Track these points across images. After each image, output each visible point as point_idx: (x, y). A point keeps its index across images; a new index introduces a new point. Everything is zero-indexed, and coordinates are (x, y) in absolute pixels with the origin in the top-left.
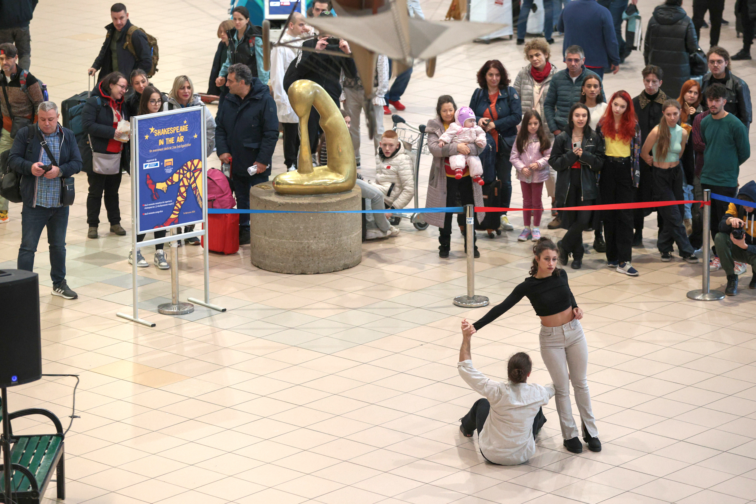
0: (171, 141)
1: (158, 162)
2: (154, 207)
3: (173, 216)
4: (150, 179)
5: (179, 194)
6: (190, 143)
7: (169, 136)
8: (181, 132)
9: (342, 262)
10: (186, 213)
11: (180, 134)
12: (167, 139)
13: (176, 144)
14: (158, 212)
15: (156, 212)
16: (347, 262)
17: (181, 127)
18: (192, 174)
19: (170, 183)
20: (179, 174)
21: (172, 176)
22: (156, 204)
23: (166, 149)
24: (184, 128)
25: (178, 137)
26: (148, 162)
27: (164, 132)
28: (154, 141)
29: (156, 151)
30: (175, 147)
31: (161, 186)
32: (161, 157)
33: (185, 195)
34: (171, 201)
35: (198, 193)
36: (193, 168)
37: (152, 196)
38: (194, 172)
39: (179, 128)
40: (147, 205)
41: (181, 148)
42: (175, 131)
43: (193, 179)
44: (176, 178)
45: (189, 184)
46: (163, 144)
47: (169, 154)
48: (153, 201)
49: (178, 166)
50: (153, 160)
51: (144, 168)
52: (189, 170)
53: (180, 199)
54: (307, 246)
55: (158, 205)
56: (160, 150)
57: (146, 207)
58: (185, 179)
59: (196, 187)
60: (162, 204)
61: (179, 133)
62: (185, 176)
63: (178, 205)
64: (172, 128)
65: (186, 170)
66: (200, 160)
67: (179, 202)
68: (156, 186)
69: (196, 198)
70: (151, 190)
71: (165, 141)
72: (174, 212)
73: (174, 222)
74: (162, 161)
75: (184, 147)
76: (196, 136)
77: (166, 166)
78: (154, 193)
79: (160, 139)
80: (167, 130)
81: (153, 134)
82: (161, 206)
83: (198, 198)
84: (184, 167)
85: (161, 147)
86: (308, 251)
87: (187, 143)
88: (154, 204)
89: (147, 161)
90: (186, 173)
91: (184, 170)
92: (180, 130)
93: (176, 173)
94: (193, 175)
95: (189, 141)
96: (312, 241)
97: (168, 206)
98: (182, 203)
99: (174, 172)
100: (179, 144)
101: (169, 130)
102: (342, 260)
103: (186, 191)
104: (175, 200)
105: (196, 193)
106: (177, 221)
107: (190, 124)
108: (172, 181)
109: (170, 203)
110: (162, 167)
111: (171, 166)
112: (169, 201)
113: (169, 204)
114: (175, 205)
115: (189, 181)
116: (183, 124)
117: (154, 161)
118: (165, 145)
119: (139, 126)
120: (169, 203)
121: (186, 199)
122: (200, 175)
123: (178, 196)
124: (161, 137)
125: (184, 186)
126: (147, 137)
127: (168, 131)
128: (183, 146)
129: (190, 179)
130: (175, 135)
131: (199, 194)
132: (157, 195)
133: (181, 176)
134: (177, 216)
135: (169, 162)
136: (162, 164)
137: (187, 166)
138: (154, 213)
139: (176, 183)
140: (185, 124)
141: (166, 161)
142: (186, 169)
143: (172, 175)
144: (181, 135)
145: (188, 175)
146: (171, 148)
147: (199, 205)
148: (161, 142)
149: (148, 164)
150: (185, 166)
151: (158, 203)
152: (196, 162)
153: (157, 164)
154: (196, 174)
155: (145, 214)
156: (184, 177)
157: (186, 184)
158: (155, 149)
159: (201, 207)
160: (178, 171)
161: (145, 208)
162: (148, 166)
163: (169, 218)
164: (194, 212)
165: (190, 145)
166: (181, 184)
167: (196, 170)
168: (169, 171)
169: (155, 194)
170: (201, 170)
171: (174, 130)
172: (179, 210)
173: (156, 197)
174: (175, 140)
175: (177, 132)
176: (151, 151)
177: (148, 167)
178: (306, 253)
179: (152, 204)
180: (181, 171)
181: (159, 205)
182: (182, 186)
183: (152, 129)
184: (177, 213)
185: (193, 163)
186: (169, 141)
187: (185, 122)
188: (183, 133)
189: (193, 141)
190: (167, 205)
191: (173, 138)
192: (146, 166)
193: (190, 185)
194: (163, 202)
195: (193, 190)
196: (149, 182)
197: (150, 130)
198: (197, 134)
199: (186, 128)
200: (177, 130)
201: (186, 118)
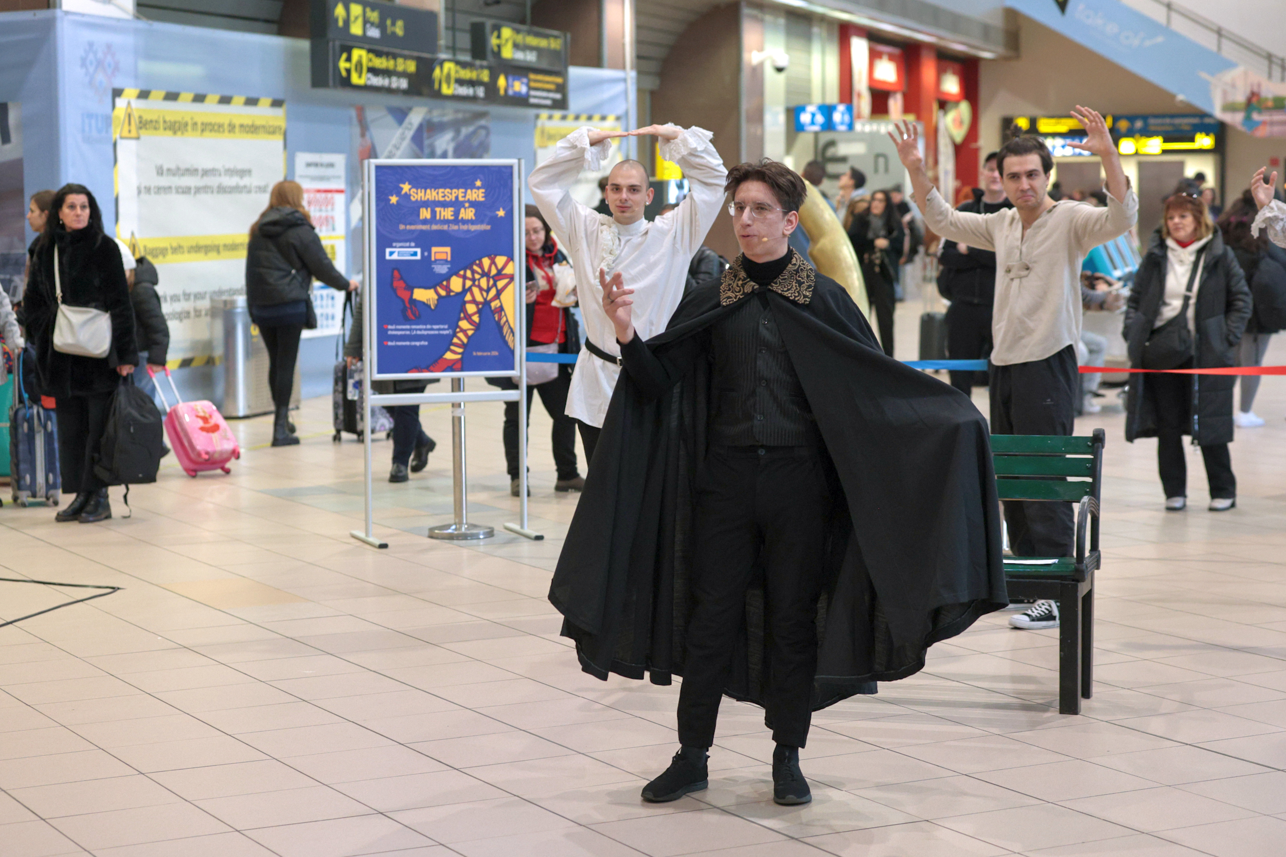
0: (448, 213)
1: (419, 250)
2: (408, 333)
3: (449, 356)
4: (401, 278)
5: (462, 315)
6: (488, 224)
7: (444, 205)
8: (469, 201)
10: (479, 354)
11: (467, 205)
12: (438, 209)
13: (456, 220)
14: (418, 344)
15: (413, 343)
17: (469, 191)
18: (491, 282)
19: (443, 293)
20: (465, 278)
21: (448, 280)
22: (414, 327)
23: (435, 227)
24: (477, 195)
25: (462, 210)
26: (395, 247)
27: (431, 195)
28: (410, 210)
29: (413, 227)
30: (455, 227)
31: (423, 295)
32: (426, 241)
33: (476, 318)
34: (446, 327)
35: (504, 319)
36: (494, 271)
37: (404, 311)
38: (496, 278)
39: (465, 193)
40: (393, 327)
41: (468, 231)
42: (457, 197)
43: (493, 292)
44: (456, 284)
45: (485, 299)
46: (429, 216)
47: (442, 238)
48: (407, 320)
49: (460, 264)
50: (408, 244)
51: (388, 257)
52: (485, 274)
53: (464, 324)
55: (416, 330)
56: (424, 227)
57: (392, 330)
58: (476, 290)
59: (501, 309)
60: (426, 330)
61: (465, 202)
62: (477, 283)
63: (461, 335)
64: (448, 190)
65: (478, 273)
66: (511, 258)
67: (464, 331)
68: (412, 293)
69: (500, 328)
70: (403, 301)
71: (434, 213)
72: (453, 348)
73: (451, 366)
74: (426, 248)
75: (475, 231)
76: (501, 213)
77: (436, 260)
78: (408, 305)
79: (423, 207)
80: (438, 193)
81: (407, 196)
82: (425, 333)
83: (505, 329)
84: (475, 268)
85: (425, 222)
87: (482, 222)
88: (408, 327)
89: (394, 244)
90: (479, 280)
91: (473, 272)
92: (467, 197)
93: (457, 274)
94: (495, 285)
95: (487, 219)
97: (439, 335)
98: (470, 333)
99: (454, 272)
100: (465, 222)
101: (443, 192)
103: (479, 312)
104: (455, 326)
105: (500, 319)
106: (458, 366)
107: (488, 188)
108: (448, 289)
109: (444, 329)
110: (427, 261)
111: (446, 261)
112: (442, 327)
113: (442, 332)
114: (455, 335)
115: (485, 294)
116: (473, 187)
117: (410, 247)
118: (433, 220)
119: (377, 177)
120: (442, 329)
121: (477, 327)
122: (510, 287)
123: (460, 319)
124: (426, 204)
125: (474, 301)
126: (394, 199)
127: (441, 195)
128: (473, 228)
129: (488, 291)
130: (457, 205)
131: (507, 321)
132: (416, 313)
133: (469, 283)
134: (459, 356)
135: (442, 252)
136: (426, 254)
137: (481, 266)
138: (408, 343)
139: (457, 294)
140: (478, 188)
141: (434, 249)
142: (479, 270)
143: (448, 277)
144: (470, 207)
145: (484, 283)
146: (445, 227)
147: (506, 343)
148: (425, 214)
149: (397, 250)
150: (477, 265)
151: (418, 327)
152: (501, 260)
153: (415, 254)
154: (501, 284)
155: (390, 343)
156: (474, 285)
157: (479, 298)
158: (410, 224)
159: (511, 346)
160: (462, 273)
161: (390, 333)
162: (395, 254)
163: (441, 357)
164: (495, 353)
165: (488, 227)
166: (468, 297)
167: (500, 275)
168: (442, 269)
169: (411, 309)
170: (511, 278)
171: (454, 195)
172: (463, 345)
173: (414, 314)
174: (456, 214)
175: (461, 199)
176: (402, 227)
177: (395, 257)
179: (404, 327)
180: (469, 274)
181: (420, 330)
182: (470, 302)
183: (406, 187)
184: (460, 350)
185: (493, 262)
186: (443, 214)
187: (478, 183)
188: (473, 204)
189: (494, 221)
190: (436, 332)
191: (452, 209)
192: (391, 253)
193: (487, 303)
194: (429, 327)
195: (493, 312)
196: (399, 284)
197: (402, 189)
198: (504, 209)
199: (481, 195)
200: (461, 195)
201: (481, 176)
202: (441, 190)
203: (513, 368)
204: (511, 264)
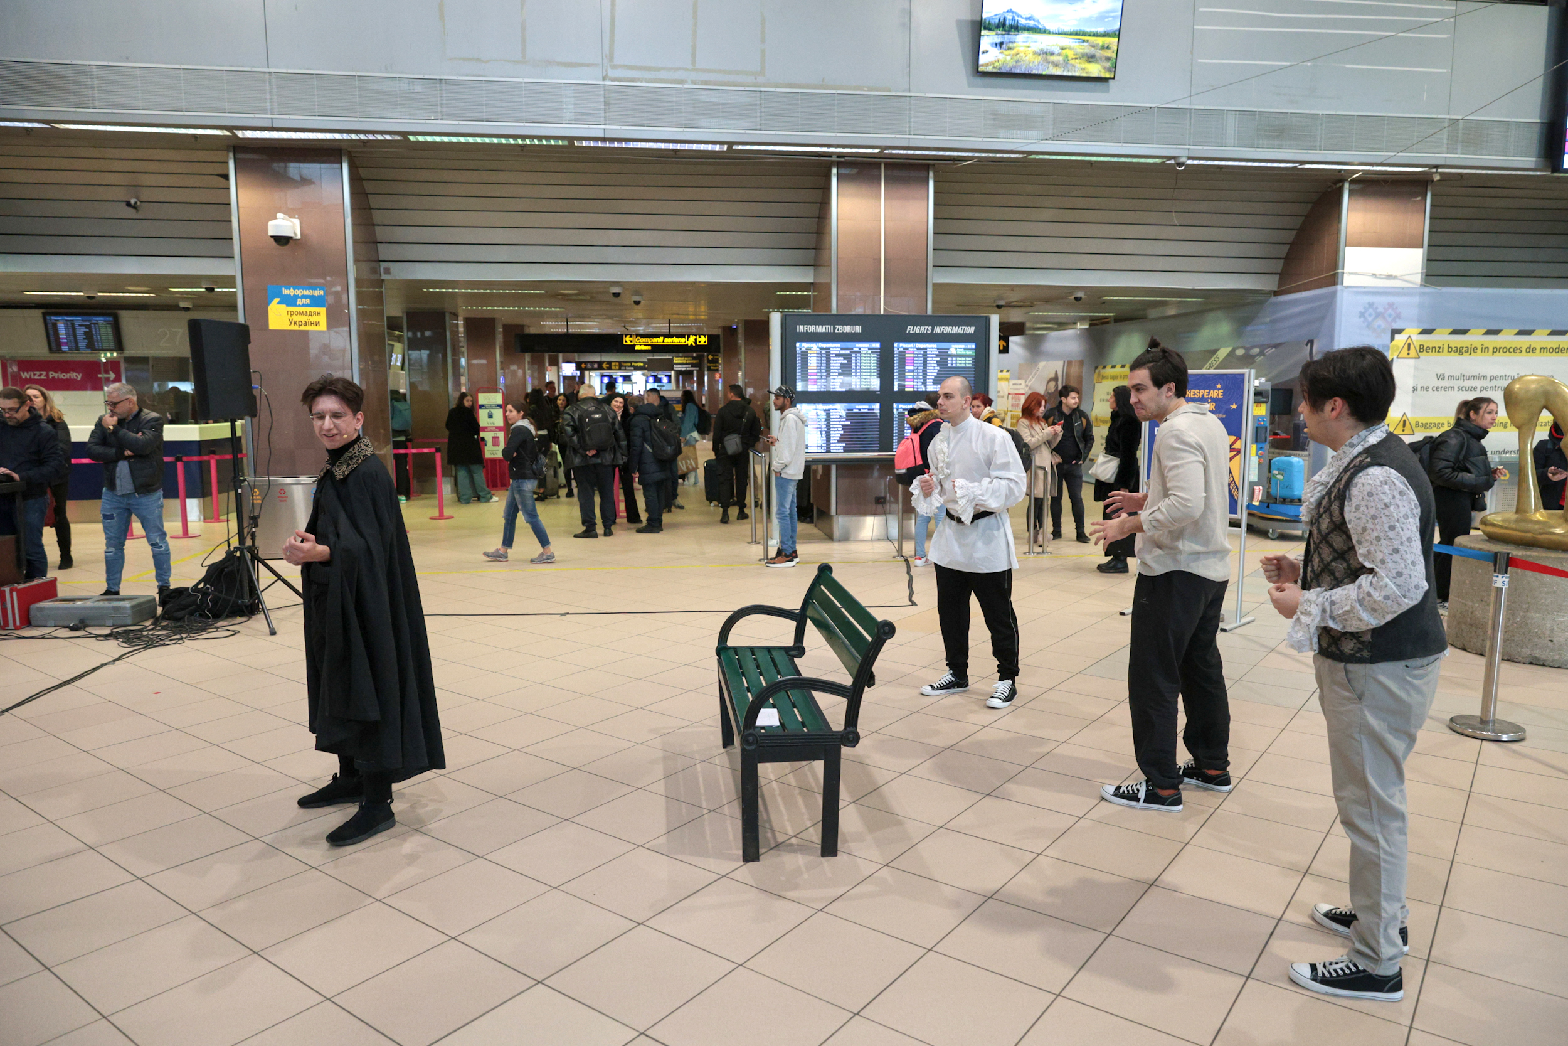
9: (1526, 652)
11: (1210, 400)
16: (1537, 653)
17: (1212, 391)
24: (1217, 394)
39: (1209, 392)
42: (1203, 395)
54: (1470, 610)
61: (1208, 398)
64: (1198, 391)
76: (1234, 406)
86: (1471, 619)
92: (1210, 395)
95: (1224, 411)
96: (1477, 605)
102: (1527, 648)
107: (1225, 388)
116: (1214, 388)
122: (1238, 457)
127: (1192, 393)
131: (1234, 480)
140: (1219, 389)
170: (1238, 451)
171: (1201, 394)
175: (1205, 396)
178: (1469, 620)
187: (1219, 386)
188: (1214, 400)
189: (1228, 411)
198: (1236, 404)
199: (1220, 394)
200: (1206, 394)
201: (1222, 382)
202: (1192, 391)
203: (1236, 514)
204: (1239, 441)
